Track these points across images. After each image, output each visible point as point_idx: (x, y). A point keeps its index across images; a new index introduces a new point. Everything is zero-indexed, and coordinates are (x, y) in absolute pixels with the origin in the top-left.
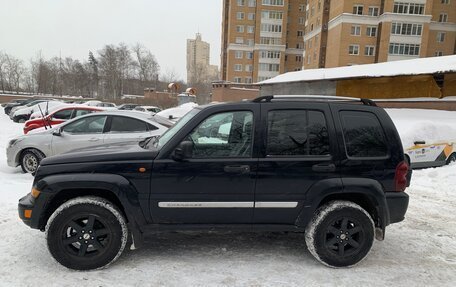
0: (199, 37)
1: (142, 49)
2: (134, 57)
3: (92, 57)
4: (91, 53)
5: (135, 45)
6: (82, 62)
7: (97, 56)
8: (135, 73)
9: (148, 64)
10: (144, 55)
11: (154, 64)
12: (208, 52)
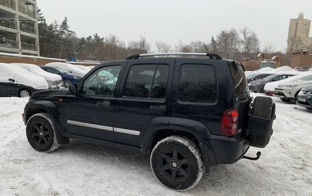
0: (301, 16)
1: (247, 31)
2: (241, 37)
3: (213, 40)
4: (213, 37)
5: (243, 29)
6: (207, 43)
7: (215, 39)
8: (241, 48)
9: (251, 41)
10: (249, 35)
11: (256, 40)
12: (309, 27)
